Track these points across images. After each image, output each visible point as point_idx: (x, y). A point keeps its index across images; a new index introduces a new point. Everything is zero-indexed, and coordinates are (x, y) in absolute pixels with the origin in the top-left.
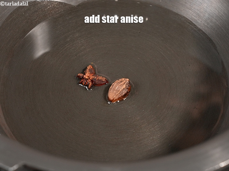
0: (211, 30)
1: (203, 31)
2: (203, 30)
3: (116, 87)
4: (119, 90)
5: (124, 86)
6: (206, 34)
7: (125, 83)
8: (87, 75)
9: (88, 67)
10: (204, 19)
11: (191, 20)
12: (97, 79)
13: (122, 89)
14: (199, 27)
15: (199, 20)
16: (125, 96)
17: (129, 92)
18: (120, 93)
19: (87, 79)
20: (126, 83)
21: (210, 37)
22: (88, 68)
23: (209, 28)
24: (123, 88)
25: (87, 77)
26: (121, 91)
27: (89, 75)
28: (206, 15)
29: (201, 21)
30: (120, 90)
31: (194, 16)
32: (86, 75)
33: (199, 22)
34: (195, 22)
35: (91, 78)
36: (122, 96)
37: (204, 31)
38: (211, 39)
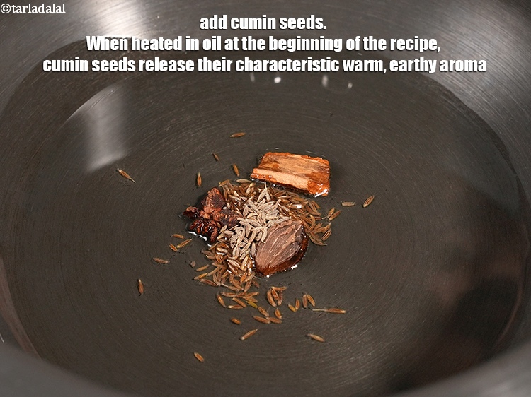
0: (496, 113)
1: (477, 115)
2: (479, 113)
3: (274, 240)
4: (280, 248)
5: (292, 238)
6: (484, 122)
7: (294, 230)
8: (208, 212)
9: (209, 192)
10: (482, 87)
11: (451, 90)
12: (230, 220)
13: (287, 244)
14: (469, 105)
15: (470, 90)
16: (293, 260)
17: (304, 251)
18: (282, 253)
19: (207, 220)
20: (296, 231)
21: (494, 129)
22: (211, 193)
23: (490, 107)
24: (290, 242)
25: (206, 216)
26: (284, 250)
27: (211, 211)
28: (486, 78)
29: (474, 93)
30: (284, 247)
31: (457, 79)
32: (205, 210)
33: (469, 93)
34: (458, 93)
35: (215, 218)
36: (287, 261)
37: (480, 115)
38: (496, 134)
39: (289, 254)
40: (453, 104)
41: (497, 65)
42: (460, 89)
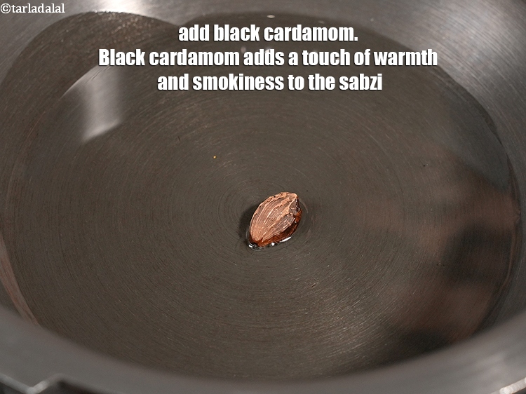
0: (484, 89)
1: (465, 90)
2: (467, 88)
3: (269, 211)
4: (275, 220)
5: (287, 210)
6: (473, 98)
7: (288, 203)
10: (470, 62)
13: (282, 216)
14: (458, 80)
15: (458, 65)
16: (287, 232)
17: (298, 223)
18: (276, 225)
20: (290, 203)
21: (482, 104)
23: (479, 83)
24: (284, 214)
26: (279, 222)
28: (475, 54)
29: (463, 68)
30: (278, 219)
31: (447, 55)
33: (458, 69)
36: (281, 233)
37: (469, 91)
38: (484, 109)
39: (283, 226)
40: (442, 79)
41: (485, 41)
42: (449, 64)
